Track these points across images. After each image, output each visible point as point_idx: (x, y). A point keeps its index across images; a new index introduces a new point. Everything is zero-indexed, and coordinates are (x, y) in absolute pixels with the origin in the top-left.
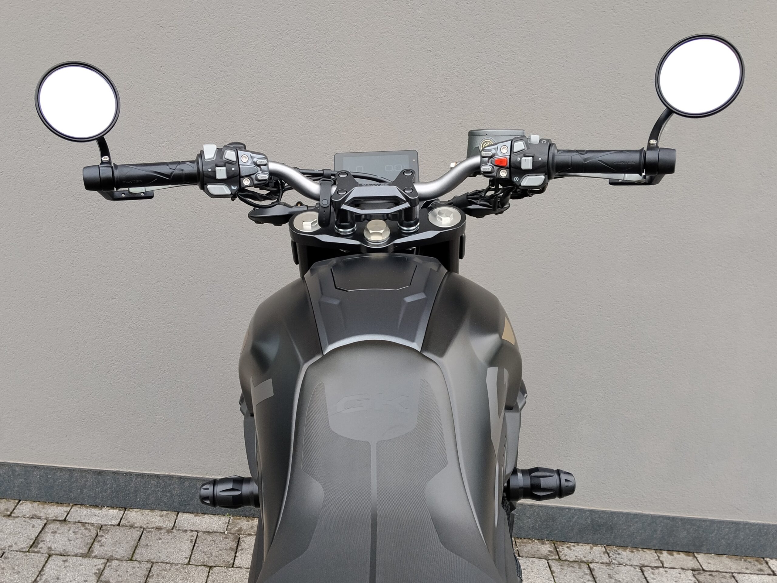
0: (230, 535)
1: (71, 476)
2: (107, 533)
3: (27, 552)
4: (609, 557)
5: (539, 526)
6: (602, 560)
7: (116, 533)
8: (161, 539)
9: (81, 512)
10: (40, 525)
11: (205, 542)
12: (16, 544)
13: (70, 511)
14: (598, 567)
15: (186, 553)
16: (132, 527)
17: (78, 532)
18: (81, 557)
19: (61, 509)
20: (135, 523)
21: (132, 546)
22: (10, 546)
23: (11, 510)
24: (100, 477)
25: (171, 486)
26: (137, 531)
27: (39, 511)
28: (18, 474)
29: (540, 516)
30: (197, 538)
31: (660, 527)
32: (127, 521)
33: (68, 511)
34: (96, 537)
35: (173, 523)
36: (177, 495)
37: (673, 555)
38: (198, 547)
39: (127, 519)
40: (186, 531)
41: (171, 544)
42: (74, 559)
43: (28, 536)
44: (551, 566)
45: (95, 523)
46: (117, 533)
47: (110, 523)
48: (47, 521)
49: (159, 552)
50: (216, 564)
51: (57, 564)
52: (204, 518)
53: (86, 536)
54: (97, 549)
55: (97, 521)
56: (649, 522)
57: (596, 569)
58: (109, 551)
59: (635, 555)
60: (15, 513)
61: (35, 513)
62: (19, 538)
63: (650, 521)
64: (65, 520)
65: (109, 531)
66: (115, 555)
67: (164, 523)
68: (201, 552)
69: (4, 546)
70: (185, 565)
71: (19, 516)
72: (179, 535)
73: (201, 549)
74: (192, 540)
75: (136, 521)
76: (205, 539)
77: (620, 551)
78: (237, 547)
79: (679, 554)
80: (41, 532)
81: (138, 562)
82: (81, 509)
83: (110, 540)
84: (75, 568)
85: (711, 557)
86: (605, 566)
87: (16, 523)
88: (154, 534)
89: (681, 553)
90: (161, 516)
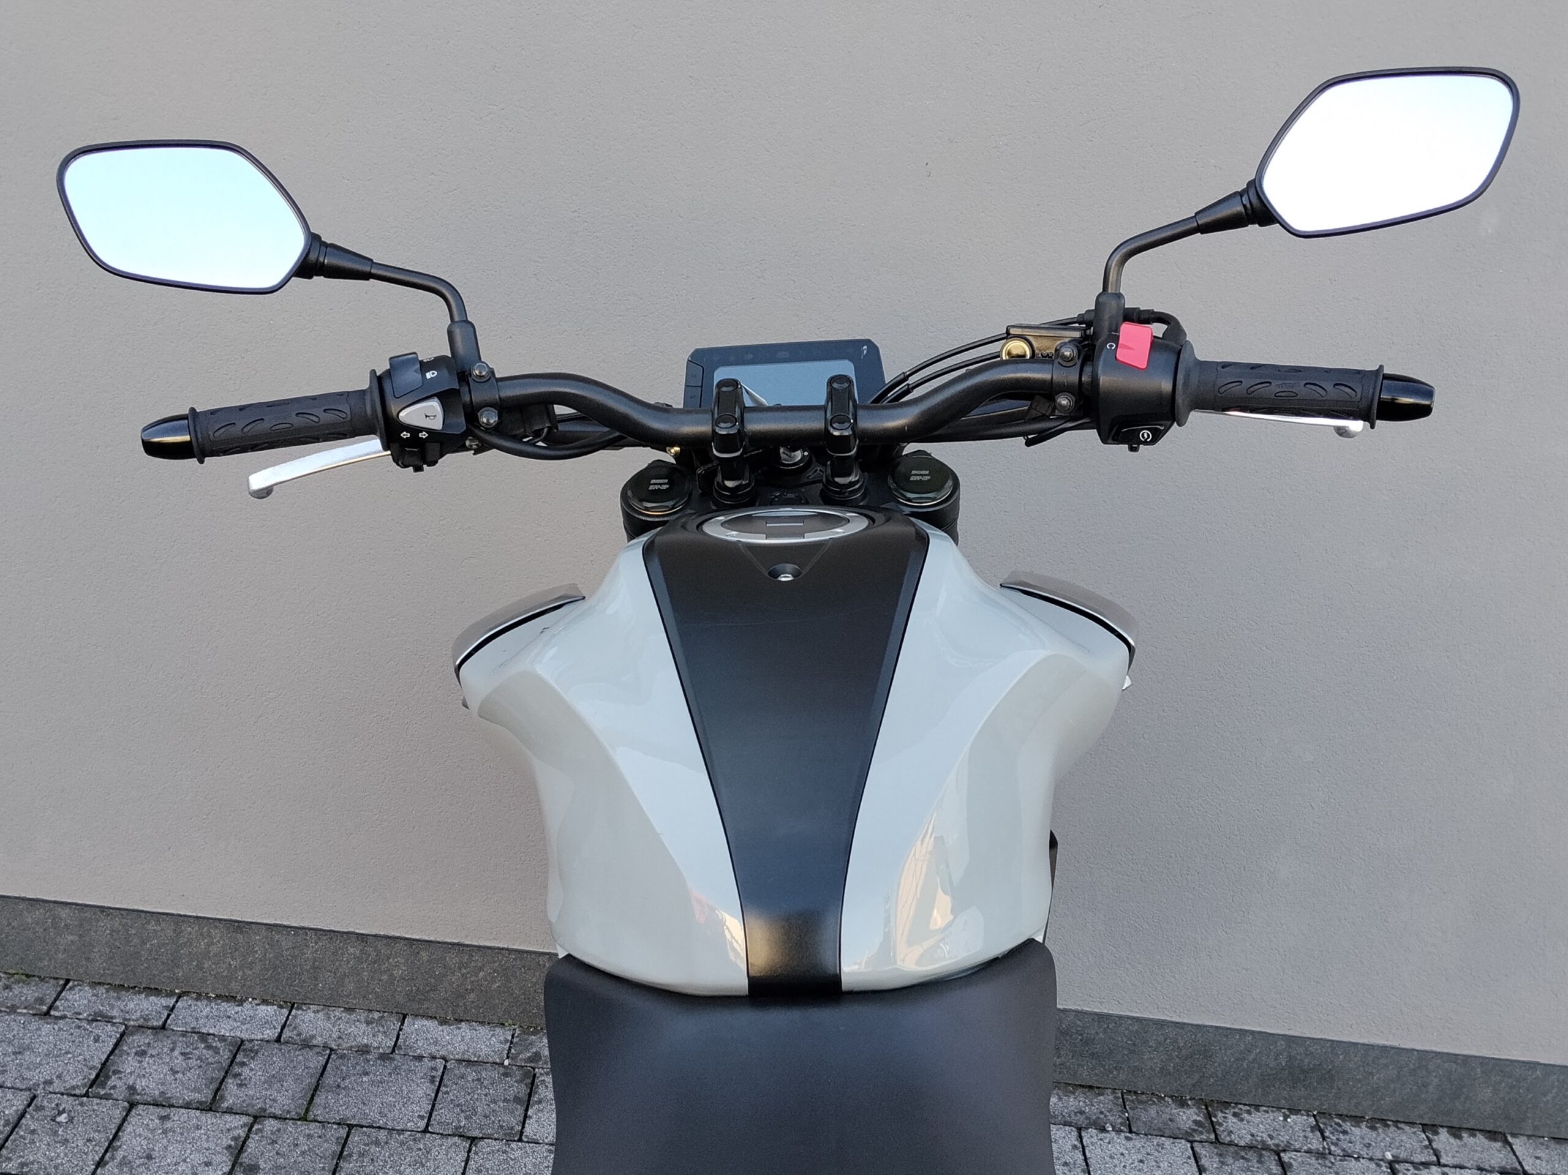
0: (514, 1068)
1: (178, 933)
2: (253, 1058)
3: (84, 1096)
4: (1324, 1138)
5: (1174, 1068)
6: (1309, 1145)
7: (272, 1058)
8: (367, 1074)
9: (199, 1010)
10: (111, 1037)
11: (461, 1082)
12: (59, 1077)
13: (174, 1006)
14: (1300, 1160)
15: (420, 1107)
16: (306, 1045)
17: (192, 1053)
18: (197, 1109)
19: (155, 1000)
20: (313, 1037)
21: (307, 1087)
22: (49, 1082)
23: (49, 1001)
24: (240, 937)
25: (391, 960)
26: (317, 1053)
27: (109, 1004)
28: (65, 925)
29: (1178, 1047)
30: (443, 1073)
31: (1435, 1077)
32: (295, 1032)
33: (171, 1005)
34: (231, 1065)
35: (394, 1039)
36: (404, 979)
37: (1460, 1138)
38: (447, 1093)
39: (295, 1028)
40: (420, 1058)
41: (390, 1084)
42: (183, 1114)
43: (85, 1060)
44: (1197, 1156)
45: (228, 1034)
46: (275, 1059)
47: (260, 1036)
48: (127, 1027)
49: (364, 1104)
50: (485, 1134)
51: (148, 1125)
52: (460, 1028)
53: (208, 1064)
54: (232, 1095)
55: (231, 1030)
56: (1412, 1066)
57: (1294, 1163)
58: (258, 1099)
59: (1378, 1135)
60: (57, 1009)
61: (101, 1008)
62: (67, 1064)
63: (1414, 1064)
64: (163, 1027)
65: (257, 1053)
66: (271, 1107)
67: (375, 1039)
68: (452, 1106)
69: (34, 1081)
70: (420, 1134)
71: (63, 1017)
72: (405, 1067)
73: (452, 1098)
74: (433, 1077)
75: (315, 1032)
76: (462, 1077)
77: (1347, 1126)
78: (530, 1095)
79: (1474, 1136)
80: (112, 1052)
81: (318, 1124)
82: (199, 1003)
83: (261, 1073)
84: (186, 1134)
85: (1542, 1144)
86: (1313, 1158)
87: (60, 1029)
88: (353, 1061)
89: (1478, 1133)
90: (368, 1023)
